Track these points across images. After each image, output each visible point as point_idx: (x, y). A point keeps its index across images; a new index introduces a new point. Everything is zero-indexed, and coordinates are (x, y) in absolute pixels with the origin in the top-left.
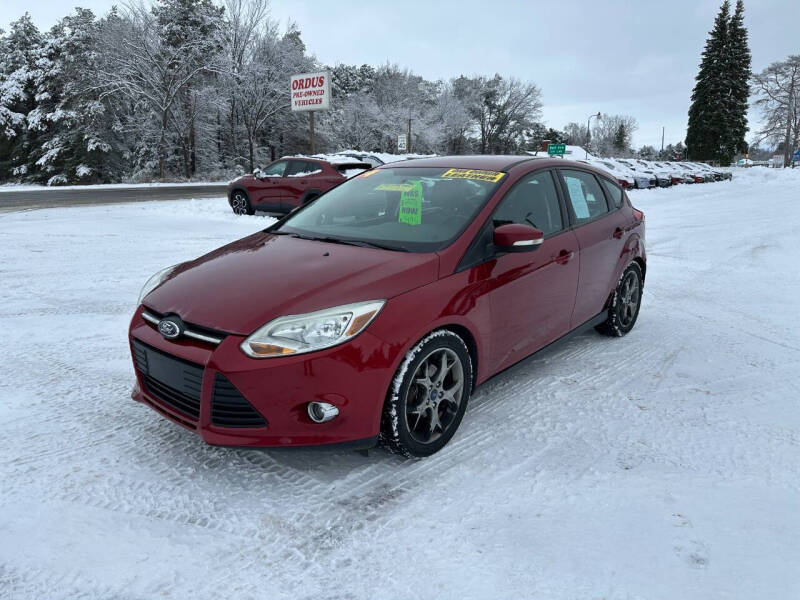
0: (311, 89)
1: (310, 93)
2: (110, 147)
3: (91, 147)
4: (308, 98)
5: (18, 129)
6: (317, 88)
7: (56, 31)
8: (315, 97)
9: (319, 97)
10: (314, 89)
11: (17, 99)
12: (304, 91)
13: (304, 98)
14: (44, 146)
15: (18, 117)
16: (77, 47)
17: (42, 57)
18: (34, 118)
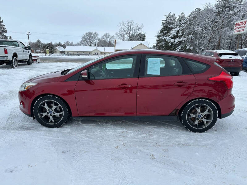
0: (241, 26)
1: (240, 28)
2: (193, 48)
3: (188, 48)
4: (240, 29)
5: (172, 44)
6: (244, 25)
7: (190, 16)
8: (242, 29)
9: (243, 29)
10: (243, 26)
11: (174, 36)
12: (238, 27)
13: (238, 29)
14: (177, 48)
15: (173, 40)
16: (191, 20)
17: (183, 23)
18: (177, 40)
